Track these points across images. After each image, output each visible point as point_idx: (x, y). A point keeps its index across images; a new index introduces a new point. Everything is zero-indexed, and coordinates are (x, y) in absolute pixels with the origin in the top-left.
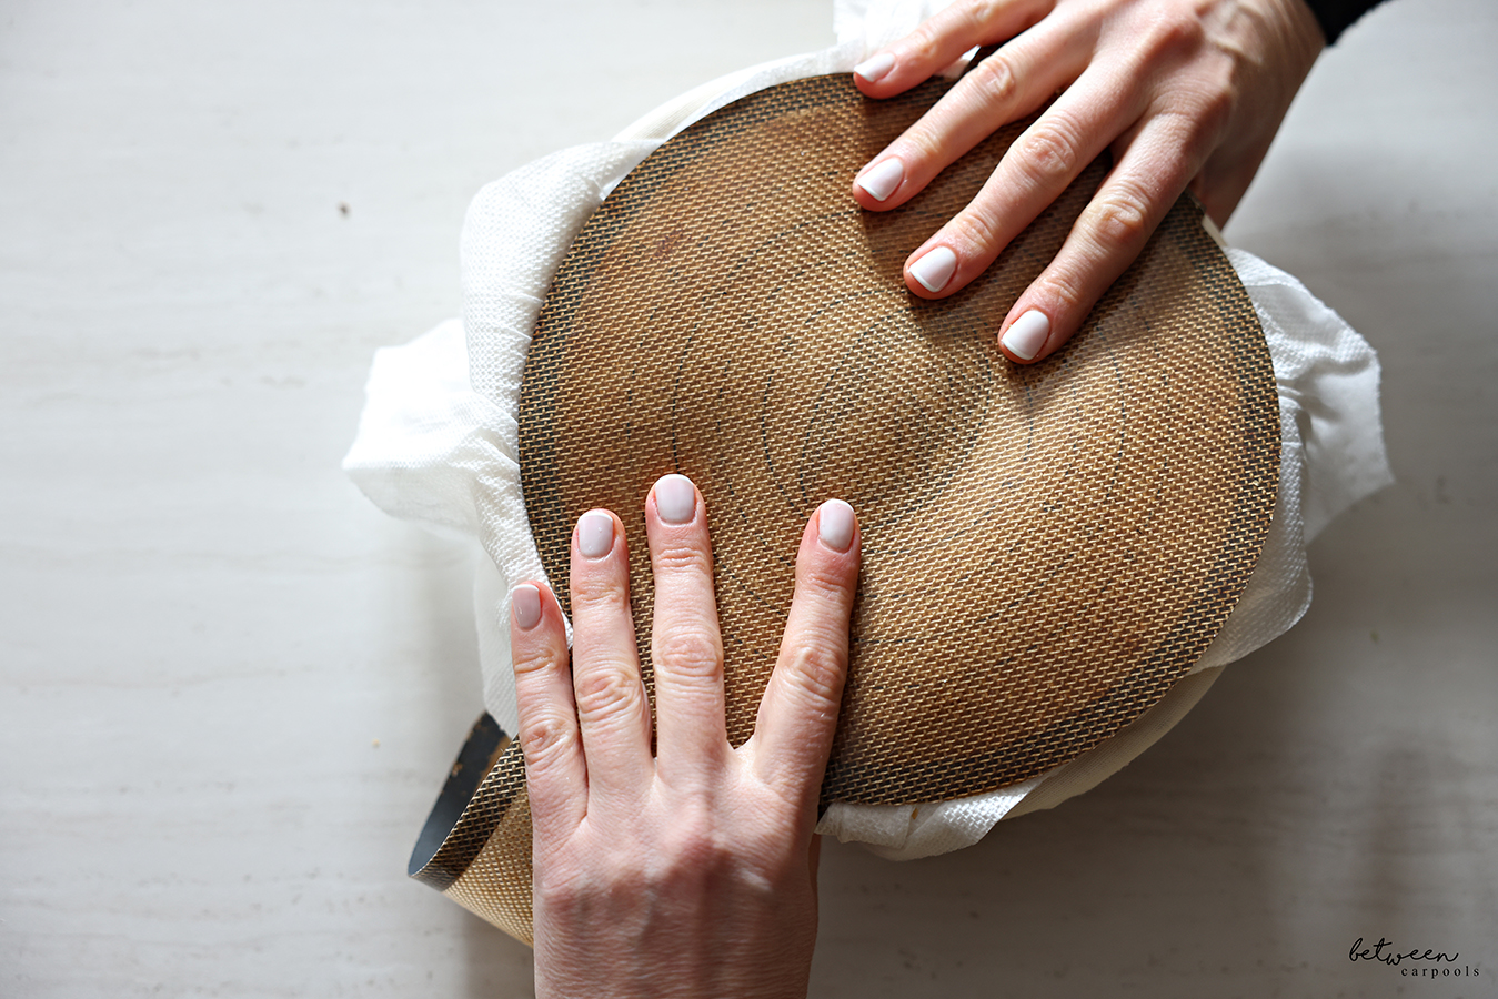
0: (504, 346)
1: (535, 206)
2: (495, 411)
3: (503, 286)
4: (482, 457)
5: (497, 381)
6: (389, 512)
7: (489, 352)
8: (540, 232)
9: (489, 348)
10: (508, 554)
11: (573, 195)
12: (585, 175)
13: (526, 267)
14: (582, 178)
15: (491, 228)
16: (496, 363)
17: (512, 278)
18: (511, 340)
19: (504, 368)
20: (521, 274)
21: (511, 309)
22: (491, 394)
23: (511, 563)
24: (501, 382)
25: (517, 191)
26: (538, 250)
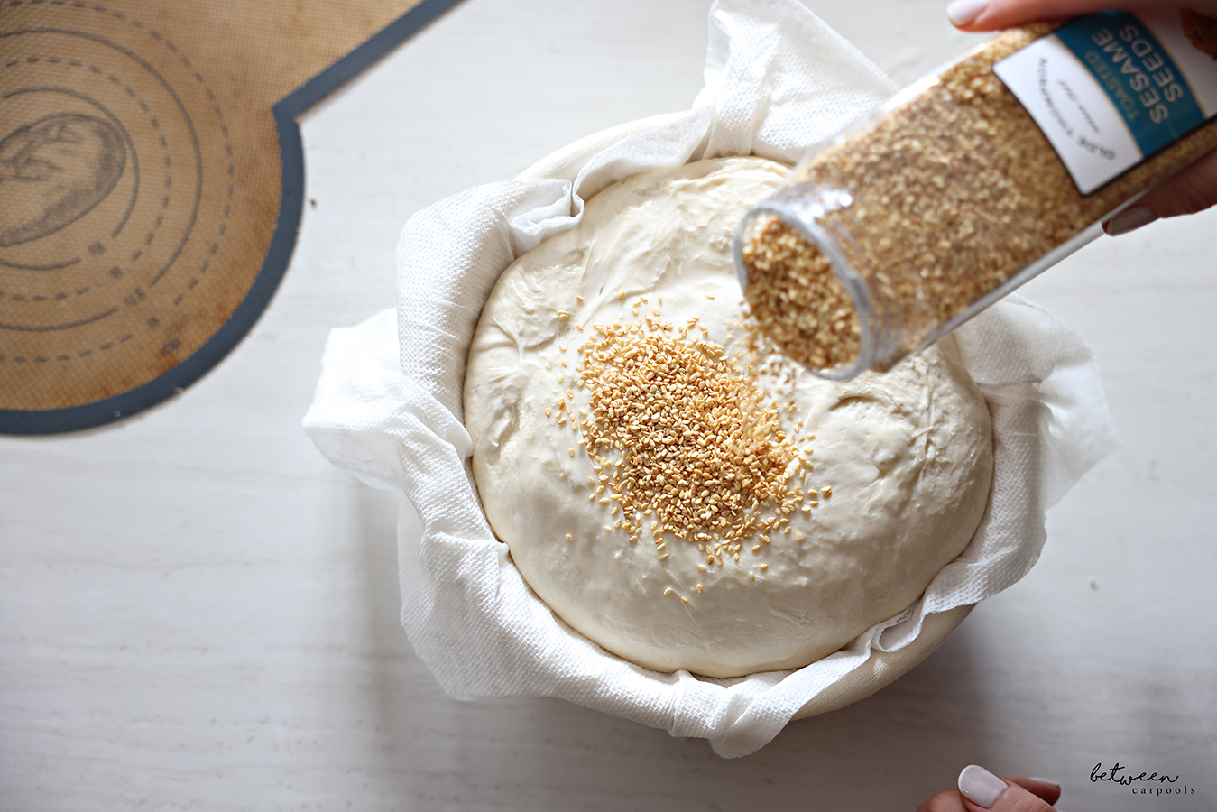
0: (427, 340)
1: (454, 230)
2: (419, 391)
3: (428, 293)
4: (407, 426)
5: (421, 367)
6: (333, 462)
7: (415, 344)
8: (457, 251)
9: (415, 341)
10: (426, 501)
11: (484, 223)
12: (493, 207)
13: (445, 279)
14: (492, 209)
15: (420, 246)
16: (421, 353)
17: (435, 287)
18: (433, 336)
19: (427, 357)
20: (441, 284)
21: (433, 312)
22: (416, 378)
23: (428, 508)
24: (424, 368)
25: (440, 217)
26: (455, 265)
